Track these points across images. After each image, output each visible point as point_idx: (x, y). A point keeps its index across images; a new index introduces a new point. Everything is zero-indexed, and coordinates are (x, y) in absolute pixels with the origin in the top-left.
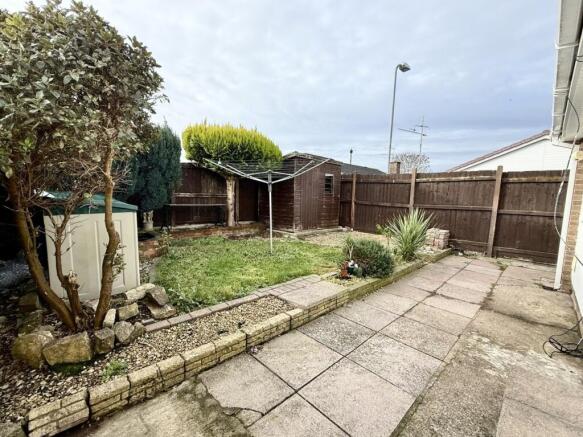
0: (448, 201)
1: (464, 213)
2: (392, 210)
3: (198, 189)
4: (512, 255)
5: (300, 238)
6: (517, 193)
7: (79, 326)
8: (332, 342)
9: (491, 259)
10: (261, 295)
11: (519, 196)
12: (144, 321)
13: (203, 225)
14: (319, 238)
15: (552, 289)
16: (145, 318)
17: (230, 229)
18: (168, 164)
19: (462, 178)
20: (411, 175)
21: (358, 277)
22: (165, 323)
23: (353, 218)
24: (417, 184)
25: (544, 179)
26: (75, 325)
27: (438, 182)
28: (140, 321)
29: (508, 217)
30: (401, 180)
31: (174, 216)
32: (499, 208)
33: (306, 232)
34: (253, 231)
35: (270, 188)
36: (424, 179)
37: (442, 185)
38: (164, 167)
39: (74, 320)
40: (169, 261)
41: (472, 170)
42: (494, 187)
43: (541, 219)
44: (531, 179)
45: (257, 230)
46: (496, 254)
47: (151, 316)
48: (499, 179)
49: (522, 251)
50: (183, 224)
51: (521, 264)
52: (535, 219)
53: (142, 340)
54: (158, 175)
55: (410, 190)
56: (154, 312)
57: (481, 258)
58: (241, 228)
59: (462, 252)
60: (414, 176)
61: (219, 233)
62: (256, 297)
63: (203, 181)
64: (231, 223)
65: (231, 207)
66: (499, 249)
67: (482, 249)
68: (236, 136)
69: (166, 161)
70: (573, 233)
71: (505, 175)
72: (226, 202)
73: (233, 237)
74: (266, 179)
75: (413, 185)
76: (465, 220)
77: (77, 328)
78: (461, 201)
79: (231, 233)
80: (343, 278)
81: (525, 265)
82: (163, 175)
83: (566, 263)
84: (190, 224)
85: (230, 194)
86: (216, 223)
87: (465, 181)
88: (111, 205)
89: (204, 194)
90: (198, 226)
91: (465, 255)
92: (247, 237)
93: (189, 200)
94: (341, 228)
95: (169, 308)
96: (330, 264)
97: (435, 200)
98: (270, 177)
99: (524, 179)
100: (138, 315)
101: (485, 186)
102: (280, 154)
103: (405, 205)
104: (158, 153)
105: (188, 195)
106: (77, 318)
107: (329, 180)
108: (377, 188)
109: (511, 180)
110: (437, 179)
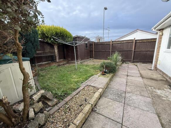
0: (121, 49)
1: (125, 52)
2: (105, 52)
3: (44, 49)
4: (137, 62)
5: (81, 63)
6: (139, 45)
7: (15, 123)
8: (116, 99)
9: (132, 64)
10: (84, 86)
11: (139, 46)
12: (47, 109)
13: (47, 62)
14: (86, 63)
15: (151, 70)
16: (46, 107)
17: (57, 62)
18: (34, 40)
19: (125, 42)
20: (110, 42)
21: (108, 74)
22: (56, 108)
23: (94, 56)
24: (112, 44)
25: (146, 41)
26: (13, 123)
27: (119, 43)
28: (45, 110)
29: (136, 52)
30: (107, 43)
31: (36, 60)
32: (134, 50)
33: (82, 61)
34: (65, 62)
35: (74, 47)
36: (114, 43)
37: (119, 44)
38: (33, 41)
39: (11, 121)
40: (42, 78)
41: (121, 40)
42: (133, 44)
43: (145, 52)
44: (143, 41)
45: (66, 62)
46: (133, 62)
47: (49, 106)
48: (134, 42)
49: (140, 61)
50: (40, 62)
51: (140, 64)
52: (143, 52)
53: (51, 119)
54: (31, 44)
55: (110, 46)
56: (50, 103)
57: (130, 63)
58: (61, 62)
59: (125, 62)
60: (111, 42)
61: (54, 64)
62: (83, 87)
63: (45, 47)
64: (57, 60)
65: (57, 55)
66: (134, 60)
67: (130, 61)
68: (57, 29)
69: (33, 39)
70: (158, 55)
71: (136, 41)
72: (55, 54)
73: (59, 65)
74: (73, 44)
75: (111, 45)
76: (125, 53)
77: (14, 124)
78: (124, 48)
79: (58, 64)
80: (104, 75)
81: (141, 64)
82: (33, 44)
83: (156, 63)
84: (43, 62)
85: (56, 51)
86: (52, 61)
87: (125, 43)
88: (22, 59)
89: (46, 52)
90: (45, 63)
91: (126, 63)
92: (64, 64)
93: (41, 54)
94: (90, 59)
95: (55, 100)
96: (97, 71)
97: (117, 49)
98: (74, 44)
99: (141, 41)
100: (43, 107)
101: (130, 44)
102: (72, 36)
103: (109, 51)
104: (29, 35)
105: (40, 52)
106: (13, 119)
107: (86, 44)
108: (100, 46)
109: (137, 42)
110: (118, 42)
